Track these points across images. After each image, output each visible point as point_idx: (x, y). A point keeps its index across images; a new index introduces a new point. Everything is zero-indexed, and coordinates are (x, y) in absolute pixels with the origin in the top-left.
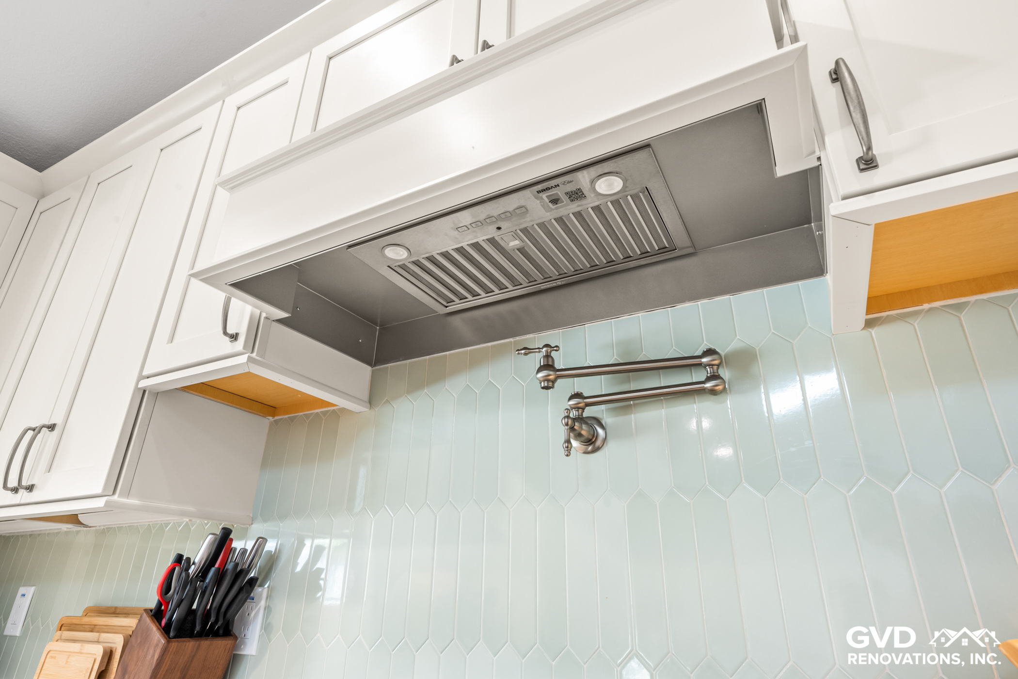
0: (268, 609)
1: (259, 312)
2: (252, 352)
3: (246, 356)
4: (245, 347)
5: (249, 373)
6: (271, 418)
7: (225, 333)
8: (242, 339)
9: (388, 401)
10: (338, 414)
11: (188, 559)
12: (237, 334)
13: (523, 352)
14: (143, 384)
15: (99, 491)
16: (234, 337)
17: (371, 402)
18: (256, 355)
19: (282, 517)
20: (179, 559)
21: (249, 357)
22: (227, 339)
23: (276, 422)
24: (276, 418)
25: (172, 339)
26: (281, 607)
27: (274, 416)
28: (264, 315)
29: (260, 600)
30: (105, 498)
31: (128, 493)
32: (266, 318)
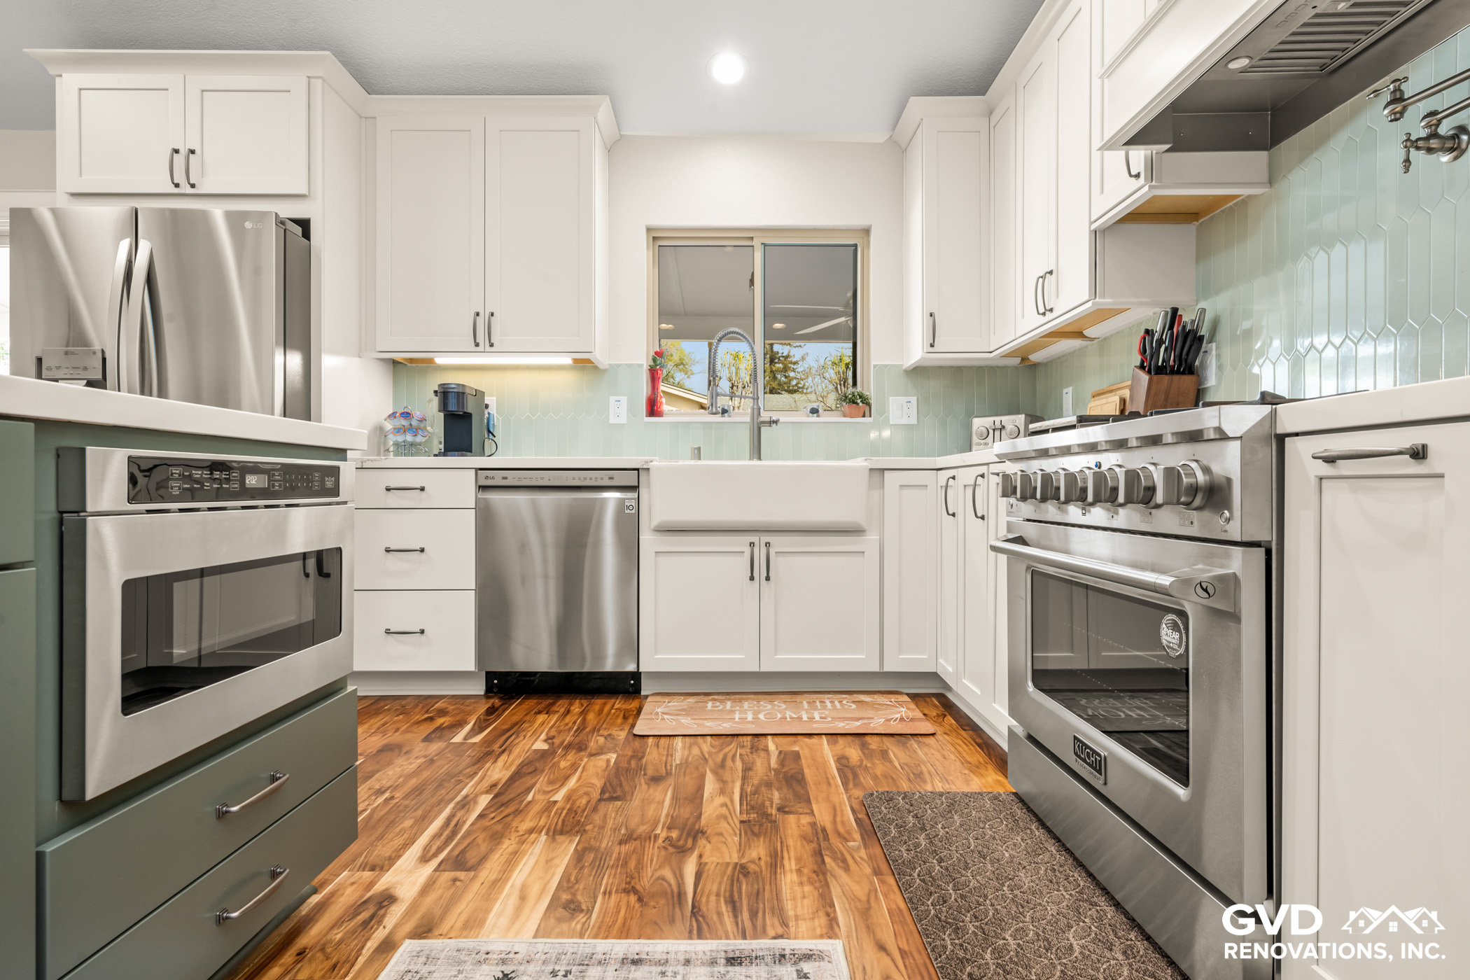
0: (1218, 356)
1: (1150, 152)
2: (1152, 181)
3: (1147, 186)
4: (1145, 181)
5: (1154, 197)
6: (1195, 223)
7: (1131, 176)
8: (1142, 176)
9: (1284, 176)
10: (1245, 202)
11: (1153, 330)
12: (1139, 173)
13: (1372, 96)
14: (1094, 226)
15: (1087, 298)
16: (1138, 176)
17: (1271, 182)
18: (1156, 182)
19: (1217, 292)
20: (1147, 332)
21: (1149, 186)
22: (1133, 179)
23: (1201, 224)
24: (1200, 221)
25: (1102, 191)
26: (1227, 352)
27: (1198, 221)
28: (1154, 152)
29: (1211, 351)
30: (1091, 301)
31: (1103, 296)
32: (1157, 153)
